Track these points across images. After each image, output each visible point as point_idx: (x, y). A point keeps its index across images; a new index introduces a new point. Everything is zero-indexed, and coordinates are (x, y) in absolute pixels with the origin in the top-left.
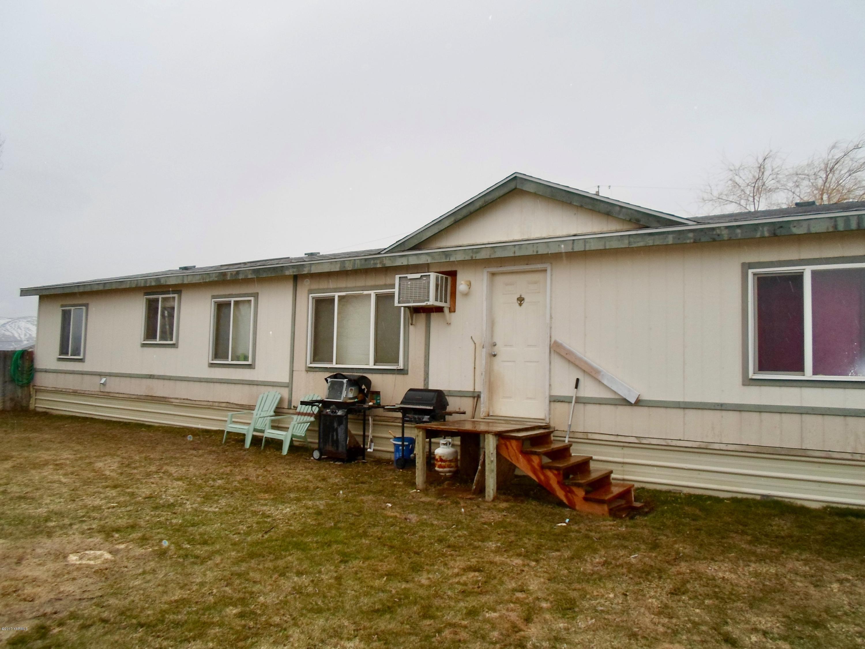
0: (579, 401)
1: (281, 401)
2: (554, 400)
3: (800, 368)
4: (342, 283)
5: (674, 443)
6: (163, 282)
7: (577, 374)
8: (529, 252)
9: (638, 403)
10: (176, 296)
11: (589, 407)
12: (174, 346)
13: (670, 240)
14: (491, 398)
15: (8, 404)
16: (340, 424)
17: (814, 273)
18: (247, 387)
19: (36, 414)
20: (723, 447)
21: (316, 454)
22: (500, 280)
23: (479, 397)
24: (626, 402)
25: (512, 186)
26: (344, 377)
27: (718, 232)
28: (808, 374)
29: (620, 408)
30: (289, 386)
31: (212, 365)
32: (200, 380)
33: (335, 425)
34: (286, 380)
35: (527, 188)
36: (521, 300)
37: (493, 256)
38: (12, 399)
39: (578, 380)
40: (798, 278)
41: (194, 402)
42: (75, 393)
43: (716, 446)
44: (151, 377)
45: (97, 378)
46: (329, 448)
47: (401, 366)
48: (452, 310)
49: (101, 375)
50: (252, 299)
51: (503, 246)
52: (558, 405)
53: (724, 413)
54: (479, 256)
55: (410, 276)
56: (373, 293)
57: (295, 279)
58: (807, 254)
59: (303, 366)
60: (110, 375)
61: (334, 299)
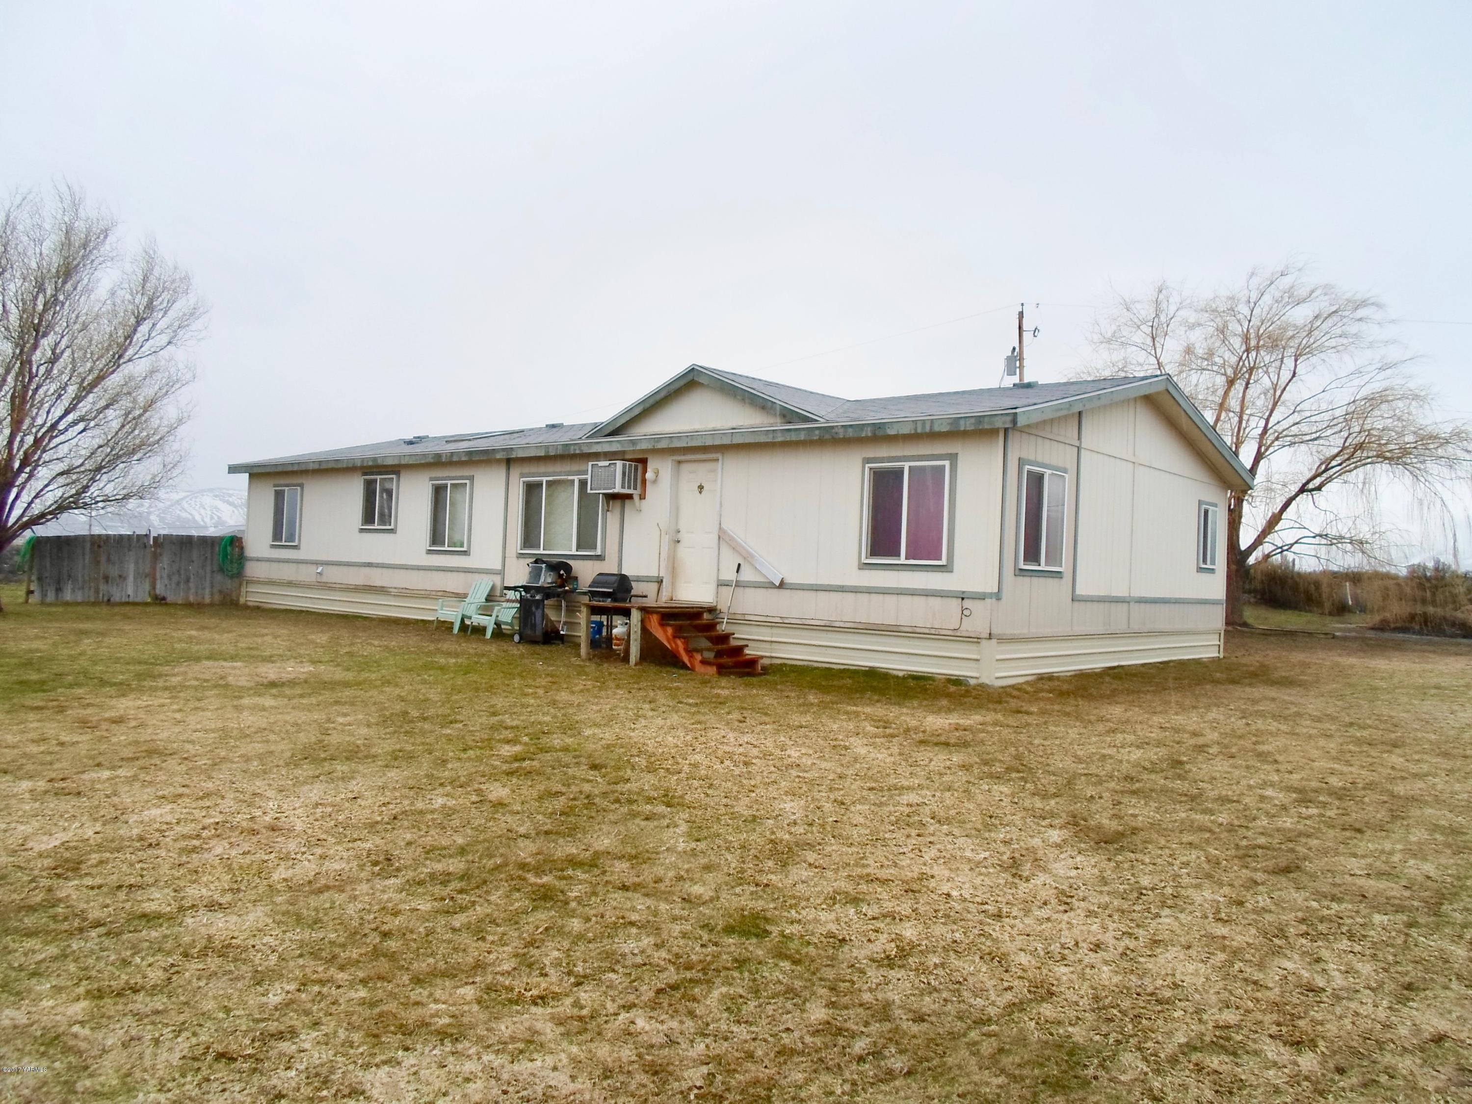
0: (738, 584)
1: (493, 588)
2: (721, 584)
3: (897, 553)
4: (550, 468)
5: (807, 622)
6: (380, 462)
9: (783, 585)
10: (394, 476)
11: (748, 590)
12: (392, 531)
13: (802, 436)
14: (673, 584)
15: (217, 598)
16: (537, 608)
17: (910, 469)
18: (462, 575)
19: (246, 607)
20: (842, 625)
21: (517, 638)
22: (685, 467)
23: (660, 582)
24: (773, 585)
25: (690, 377)
26: (544, 562)
27: (836, 430)
28: (902, 558)
29: (770, 591)
30: (502, 573)
31: (429, 552)
33: (534, 609)
34: (499, 567)
35: (703, 379)
36: (701, 488)
38: (220, 592)
39: (739, 565)
40: (902, 472)
41: (412, 592)
42: (290, 584)
43: (837, 624)
44: (369, 565)
45: (314, 567)
46: (529, 632)
47: (599, 552)
48: (642, 497)
49: (317, 563)
50: (467, 481)
51: (679, 436)
53: (845, 594)
54: (660, 446)
55: (600, 464)
56: (576, 479)
57: (508, 462)
58: (909, 451)
59: (514, 552)
60: (327, 563)
61: (542, 484)
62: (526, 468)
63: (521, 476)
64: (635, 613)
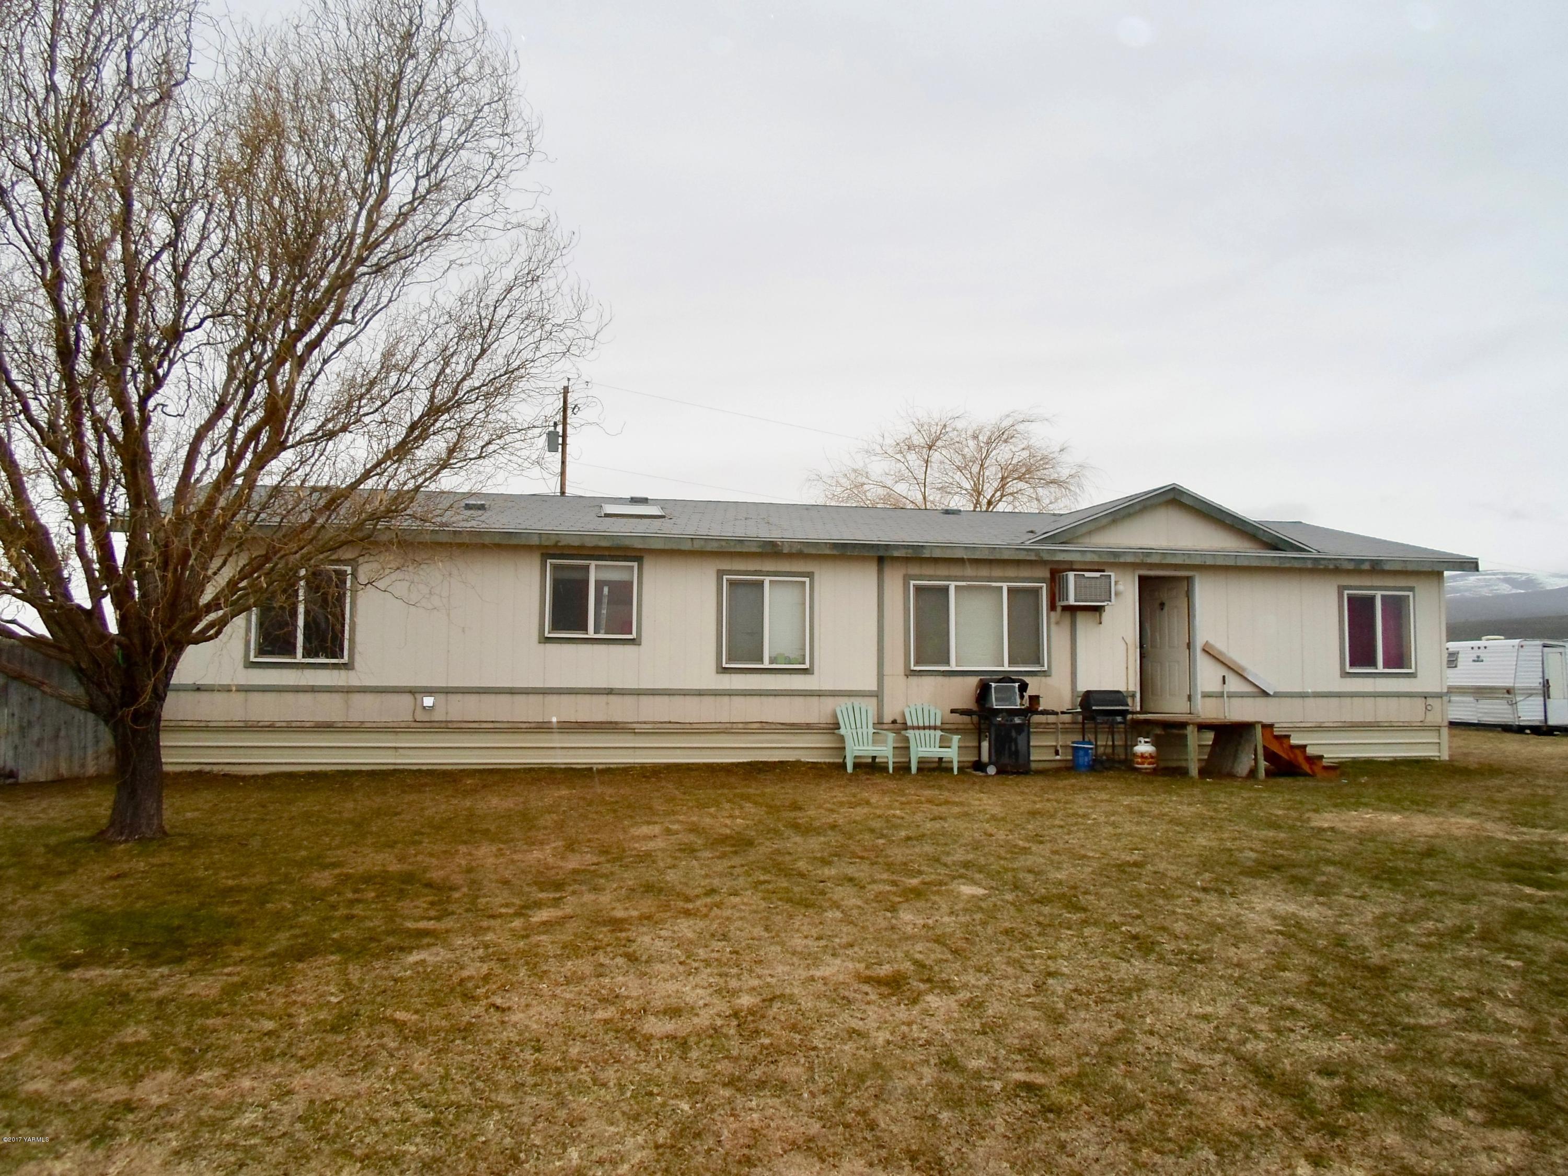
0: (1231, 695)
2: (1204, 695)
3: (1373, 664)
7: (1223, 671)
8: (1197, 561)
9: (1277, 695)
10: (635, 564)
11: (1233, 700)
12: (632, 641)
17: (1383, 597)
18: (799, 700)
21: (992, 770)
23: (1134, 696)
24: (1265, 694)
25: (1173, 495)
26: (1014, 681)
28: (1380, 668)
29: (1260, 700)
30: (878, 694)
31: (724, 671)
32: (700, 693)
33: (1014, 734)
34: (873, 687)
35: (1184, 500)
36: (1162, 604)
37: (1164, 562)
39: (1225, 677)
40: (1372, 599)
41: (688, 726)
42: (324, 728)
45: (406, 698)
47: (1045, 667)
49: (414, 692)
50: (807, 580)
52: (1208, 700)
53: (1329, 699)
54: (1149, 560)
55: (1087, 574)
56: (1005, 586)
57: (881, 560)
58: (1377, 582)
59: (900, 669)
60: (447, 691)
61: (946, 589)
62: (914, 570)
63: (907, 579)
64: (1259, 729)
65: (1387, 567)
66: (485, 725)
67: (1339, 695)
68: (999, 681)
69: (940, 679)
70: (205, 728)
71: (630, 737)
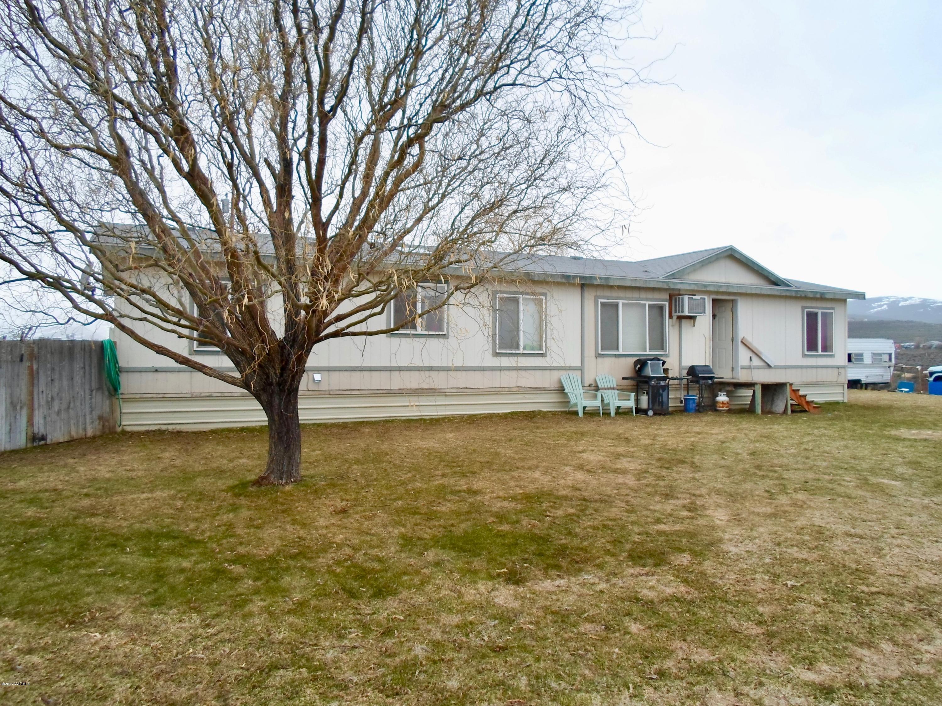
0: (753, 367)
2: (742, 368)
3: (817, 350)
7: (750, 354)
8: (743, 291)
10: (445, 286)
11: (755, 370)
12: (444, 336)
16: (663, 391)
17: (822, 313)
18: (540, 372)
20: (798, 383)
21: (650, 413)
24: (769, 366)
30: (582, 369)
31: (496, 355)
32: (483, 369)
34: (577, 364)
35: (735, 255)
37: (728, 291)
39: (751, 357)
40: (817, 314)
41: (477, 390)
47: (667, 352)
49: (308, 370)
50: (543, 297)
52: (745, 370)
53: (797, 369)
54: (717, 290)
57: (583, 286)
58: (819, 304)
59: (592, 353)
60: (329, 370)
61: (617, 305)
62: (600, 293)
63: (596, 298)
64: (788, 385)
65: (827, 296)
66: (354, 392)
67: (801, 367)
68: (651, 360)
69: (614, 359)
70: (163, 399)
71: (443, 398)
